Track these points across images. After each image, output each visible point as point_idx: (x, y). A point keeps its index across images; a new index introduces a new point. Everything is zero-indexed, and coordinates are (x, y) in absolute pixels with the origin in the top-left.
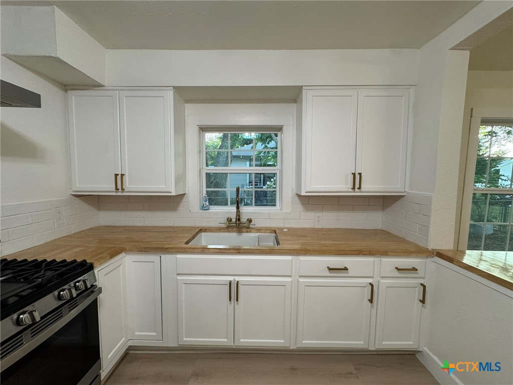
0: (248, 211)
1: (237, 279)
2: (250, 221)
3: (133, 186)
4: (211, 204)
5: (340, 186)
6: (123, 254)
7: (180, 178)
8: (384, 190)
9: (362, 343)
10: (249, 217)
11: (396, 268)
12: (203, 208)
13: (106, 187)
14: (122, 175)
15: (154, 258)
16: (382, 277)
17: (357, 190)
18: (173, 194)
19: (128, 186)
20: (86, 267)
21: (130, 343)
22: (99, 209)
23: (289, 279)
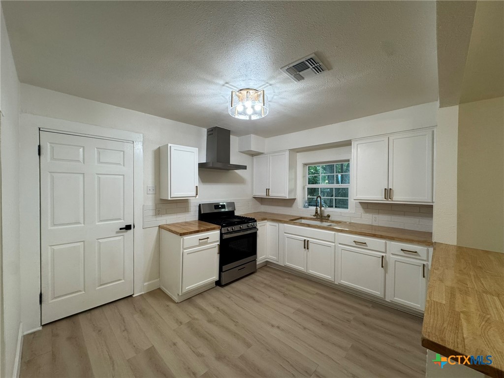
0: (327, 211)
1: (308, 239)
2: (329, 216)
3: (273, 194)
4: (309, 205)
5: (378, 197)
6: (266, 221)
7: (292, 190)
8: (408, 200)
9: (379, 293)
10: (329, 214)
11: (402, 250)
12: (304, 207)
13: (263, 194)
14: (269, 189)
15: (276, 224)
16: (393, 254)
17: (389, 200)
18: (287, 198)
19: (270, 194)
20: (254, 221)
21: (267, 260)
22: (262, 204)
23: (334, 244)
